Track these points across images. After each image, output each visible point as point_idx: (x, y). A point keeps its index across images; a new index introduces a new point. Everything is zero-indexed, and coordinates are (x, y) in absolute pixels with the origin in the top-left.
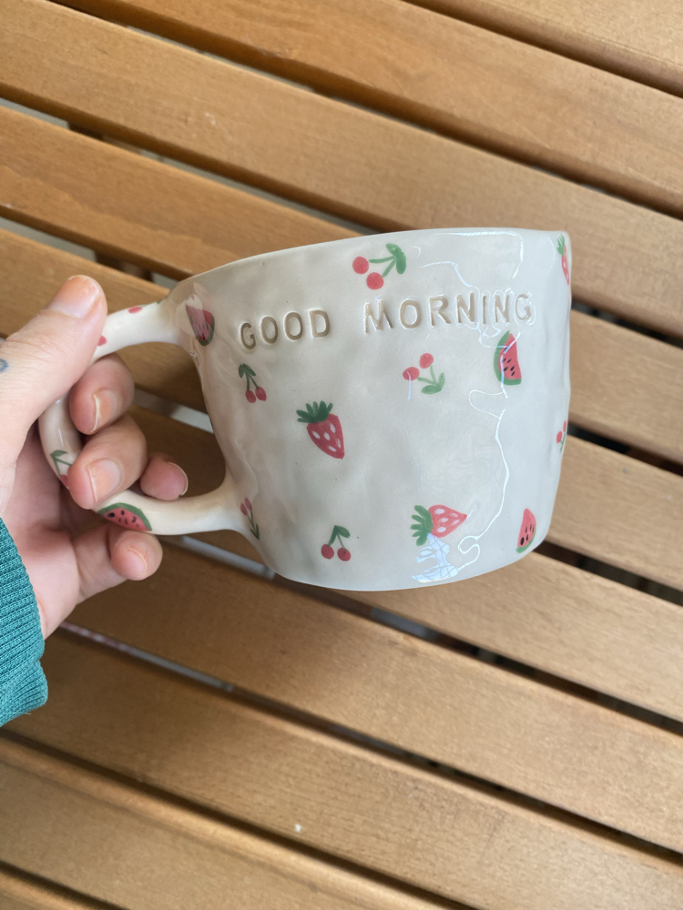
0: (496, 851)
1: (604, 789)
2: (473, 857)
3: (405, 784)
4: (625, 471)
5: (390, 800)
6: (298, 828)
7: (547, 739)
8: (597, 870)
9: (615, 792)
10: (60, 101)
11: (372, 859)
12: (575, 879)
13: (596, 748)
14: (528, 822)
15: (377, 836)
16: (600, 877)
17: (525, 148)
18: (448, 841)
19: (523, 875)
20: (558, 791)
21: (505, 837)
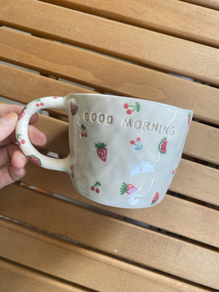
0: (180, 256)
1: (214, 235)
2: (173, 258)
3: (149, 236)
4: (215, 132)
5: (145, 241)
6: (116, 251)
7: (194, 219)
8: (213, 261)
9: (218, 236)
10: (31, 28)
11: (140, 260)
12: (206, 265)
13: (211, 222)
14: (190, 247)
15: (141, 253)
16: (214, 264)
17: (177, 32)
18: (164, 253)
19: (189, 264)
20: (199, 236)
21: (182, 251)
